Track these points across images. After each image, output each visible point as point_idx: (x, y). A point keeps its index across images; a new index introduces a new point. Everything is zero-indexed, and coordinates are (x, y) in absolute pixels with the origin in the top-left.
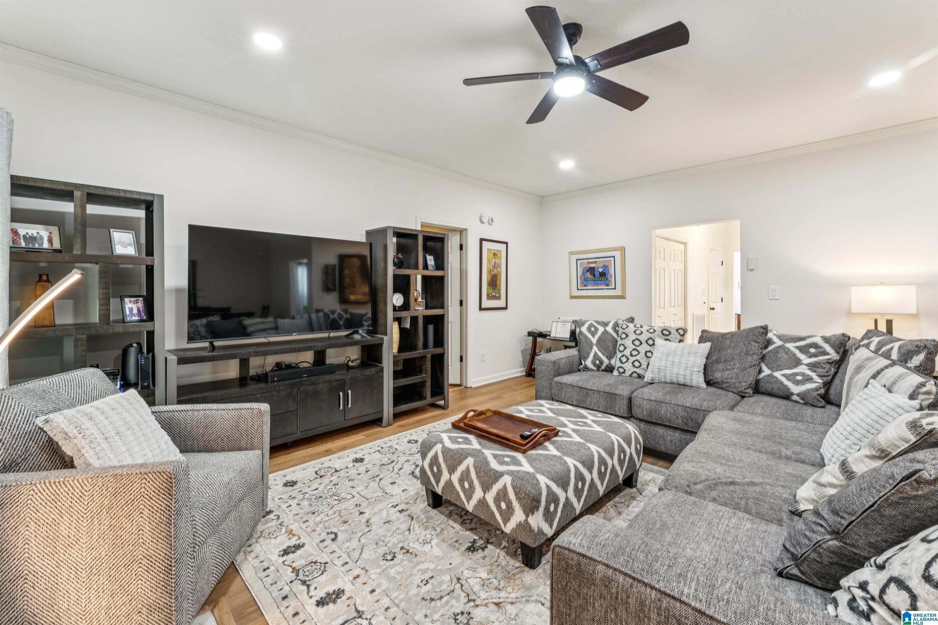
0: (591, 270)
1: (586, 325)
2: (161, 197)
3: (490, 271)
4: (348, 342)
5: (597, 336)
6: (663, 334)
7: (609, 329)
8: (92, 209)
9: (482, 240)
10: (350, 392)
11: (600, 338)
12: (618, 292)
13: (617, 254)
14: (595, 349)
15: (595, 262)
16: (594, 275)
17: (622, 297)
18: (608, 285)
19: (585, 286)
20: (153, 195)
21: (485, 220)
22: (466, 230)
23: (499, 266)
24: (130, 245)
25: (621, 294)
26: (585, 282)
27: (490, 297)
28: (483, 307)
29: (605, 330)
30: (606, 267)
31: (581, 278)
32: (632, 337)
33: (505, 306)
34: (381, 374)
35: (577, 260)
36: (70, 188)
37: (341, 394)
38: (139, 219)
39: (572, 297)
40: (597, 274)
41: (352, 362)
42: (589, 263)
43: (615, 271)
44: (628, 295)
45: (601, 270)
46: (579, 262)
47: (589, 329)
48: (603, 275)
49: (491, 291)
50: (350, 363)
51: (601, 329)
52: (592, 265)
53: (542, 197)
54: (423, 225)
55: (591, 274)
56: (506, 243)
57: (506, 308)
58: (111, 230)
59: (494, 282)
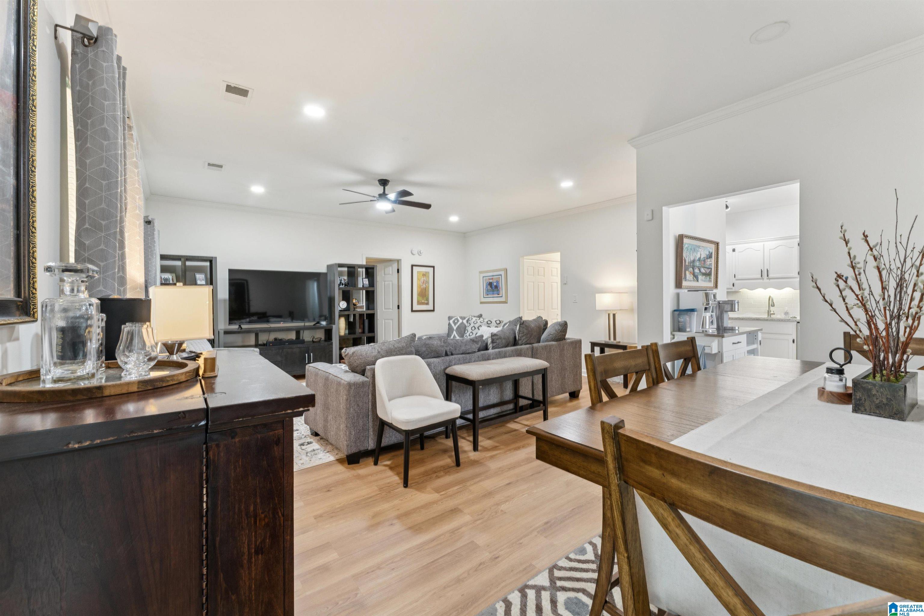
0: (490, 284)
1: (453, 319)
2: (216, 258)
3: (419, 286)
4: (315, 328)
5: (457, 326)
6: (487, 323)
7: (465, 321)
8: (188, 263)
9: (412, 266)
10: (312, 354)
11: (458, 326)
12: (503, 299)
13: (502, 273)
14: (455, 333)
15: (492, 279)
16: (492, 288)
17: (505, 302)
18: (498, 295)
19: (487, 295)
20: (212, 257)
21: (415, 252)
22: (401, 260)
23: (428, 282)
24: (203, 280)
25: (504, 300)
26: (488, 292)
27: (419, 303)
28: (414, 309)
29: (462, 322)
30: (498, 282)
31: (485, 289)
32: (472, 325)
33: (433, 309)
34: (331, 346)
35: (483, 277)
36: (180, 258)
37: (307, 355)
38: (207, 266)
39: (481, 303)
40: (493, 286)
41: (315, 339)
42: (489, 279)
43: (502, 285)
44: (509, 301)
45: (495, 284)
46: (484, 278)
47: (454, 322)
48: (496, 287)
49: (421, 299)
50: (314, 340)
51: (461, 321)
52: (491, 281)
53: (464, 233)
54: (367, 259)
55: (490, 287)
56: (434, 267)
57: (433, 310)
58: (196, 274)
59: (423, 294)
